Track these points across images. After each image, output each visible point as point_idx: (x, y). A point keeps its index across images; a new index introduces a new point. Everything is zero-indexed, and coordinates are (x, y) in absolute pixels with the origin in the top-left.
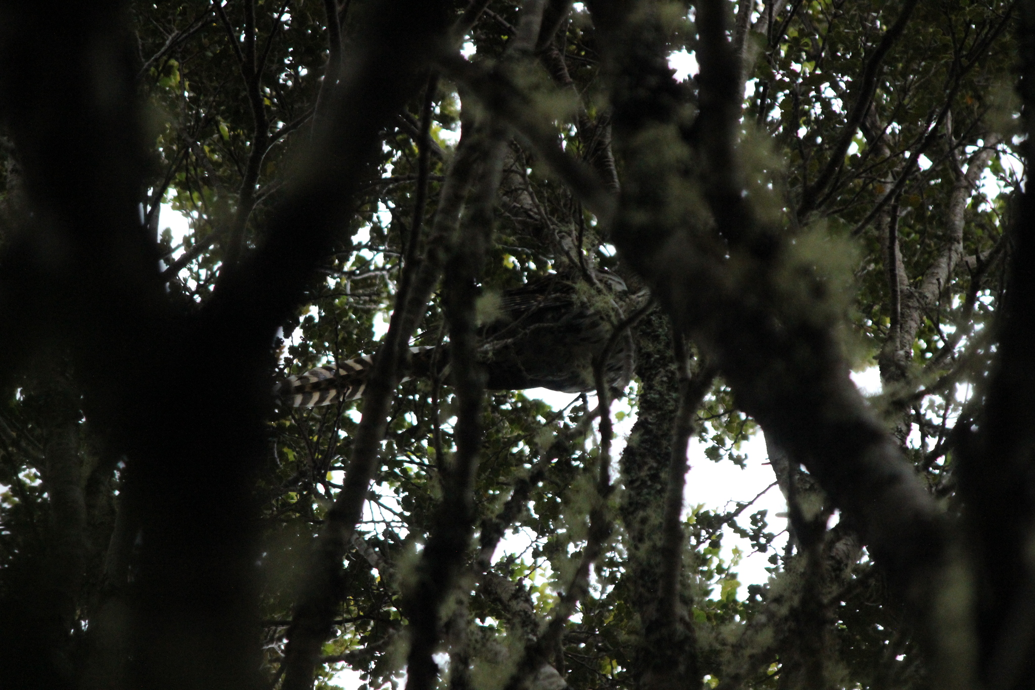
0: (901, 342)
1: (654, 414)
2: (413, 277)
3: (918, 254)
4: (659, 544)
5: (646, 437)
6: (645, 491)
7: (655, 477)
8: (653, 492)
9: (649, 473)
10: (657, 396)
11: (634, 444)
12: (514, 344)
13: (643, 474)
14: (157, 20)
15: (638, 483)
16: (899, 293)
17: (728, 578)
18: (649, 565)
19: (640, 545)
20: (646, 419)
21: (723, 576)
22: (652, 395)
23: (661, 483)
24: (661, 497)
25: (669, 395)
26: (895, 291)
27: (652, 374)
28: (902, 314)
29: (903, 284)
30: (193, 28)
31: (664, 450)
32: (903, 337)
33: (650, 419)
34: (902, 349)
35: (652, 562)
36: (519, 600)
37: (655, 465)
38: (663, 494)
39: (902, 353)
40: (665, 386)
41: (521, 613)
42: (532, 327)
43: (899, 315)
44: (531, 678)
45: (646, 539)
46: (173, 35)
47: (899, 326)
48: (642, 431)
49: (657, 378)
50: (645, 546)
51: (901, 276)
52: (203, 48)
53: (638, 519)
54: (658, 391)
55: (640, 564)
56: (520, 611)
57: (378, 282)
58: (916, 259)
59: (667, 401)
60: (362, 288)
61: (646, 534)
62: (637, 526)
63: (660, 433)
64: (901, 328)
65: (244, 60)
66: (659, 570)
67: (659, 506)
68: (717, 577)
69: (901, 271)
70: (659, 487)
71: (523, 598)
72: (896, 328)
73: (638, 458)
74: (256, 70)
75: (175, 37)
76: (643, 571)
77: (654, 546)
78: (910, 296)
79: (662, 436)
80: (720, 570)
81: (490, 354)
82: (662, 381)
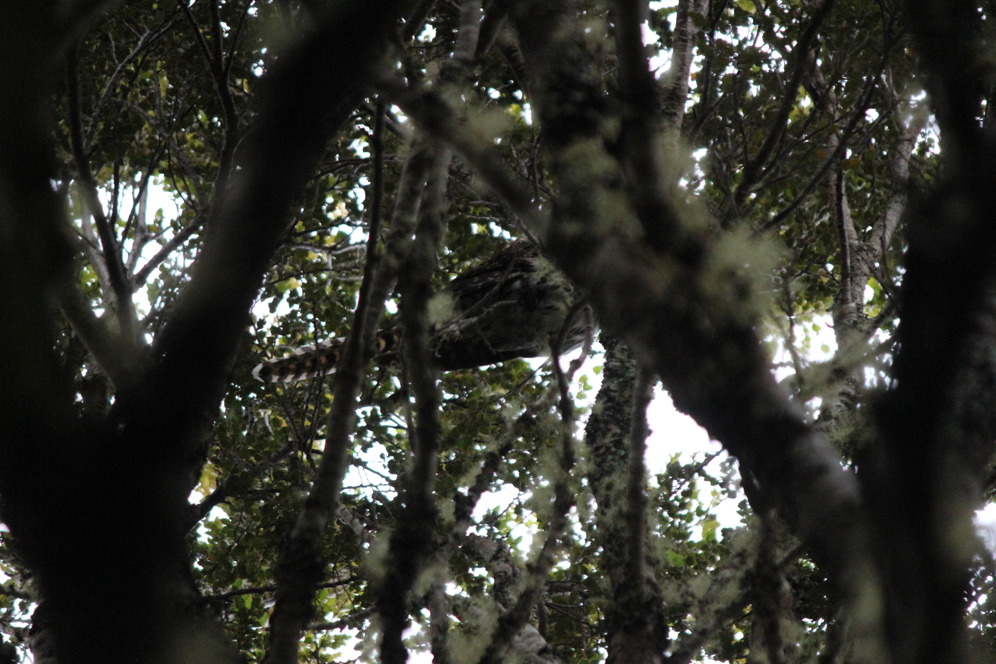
0: (852, 295)
1: (616, 382)
2: (374, 273)
3: (869, 203)
4: (625, 508)
5: (610, 404)
6: (610, 457)
7: (618, 444)
8: (617, 458)
9: (613, 439)
10: (618, 364)
11: (599, 412)
12: (480, 322)
13: (608, 440)
14: (129, 21)
15: (602, 451)
16: (848, 248)
17: (708, 519)
18: (616, 530)
19: (606, 511)
20: (608, 387)
21: (703, 517)
22: (614, 363)
23: (625, 449)
24: (625, 463)
25: (630, 362)
26: (843, 247)
27: (613, 342)
28: (852, 267)
29: (852, 238)
30: (164, 27)
31: (627, 416)
32: (854, 290)
33: (613, 386)
34: (853, 301)
35: (619, 526)
36: (499, 561)
37: (618, 431)
38: (627, 460)
39: (853, 305)
40: (626, 353)
41: (501, 574)
42: (495, 305)
43: (849, 268)
44: (505, 648)
45: (612, 505)
46: (145, 35)
47: (849, 279)
48: (605, 399)
49: (618, 346)
50: (611, 512)
51: (850, 231)
52: (175, 45)
53: (604, 485)
54: (620, 359)
55: (607, 529)
56: (501, 572)
57: (358, 255)
58: (866, 208)
59: (628, 368)
60: (344, 261)
61: (612, 500)
62: (603, 492)
63: (622, 399)
64: (852, 281)
65: (212, 58)
66: (626, 535)
67: (623, 472)
68: (696, 519)
69: (849, 225)
70: (623, 453)
71: (503, 559)
72: (846, 282)
73: (602, 425)
74: (224, 67)
75: (147, 37)
76: (611, 535)
77: (620, 511)
78: (860, 249)
79: (624, 402)
80: (699, 512)
81: (458, 333)
82: (623, 349)
